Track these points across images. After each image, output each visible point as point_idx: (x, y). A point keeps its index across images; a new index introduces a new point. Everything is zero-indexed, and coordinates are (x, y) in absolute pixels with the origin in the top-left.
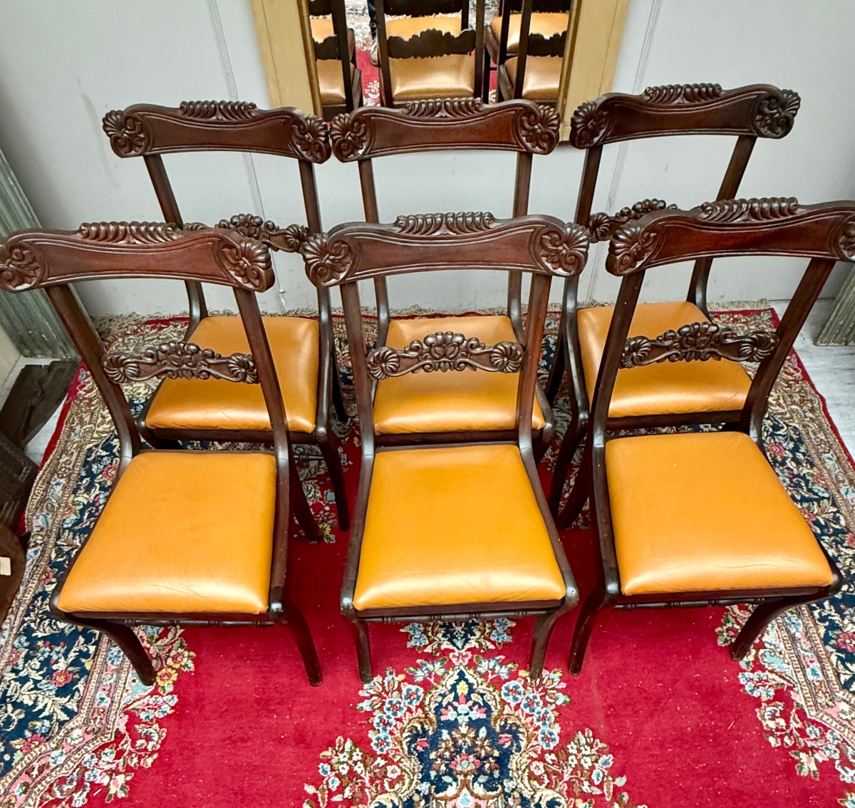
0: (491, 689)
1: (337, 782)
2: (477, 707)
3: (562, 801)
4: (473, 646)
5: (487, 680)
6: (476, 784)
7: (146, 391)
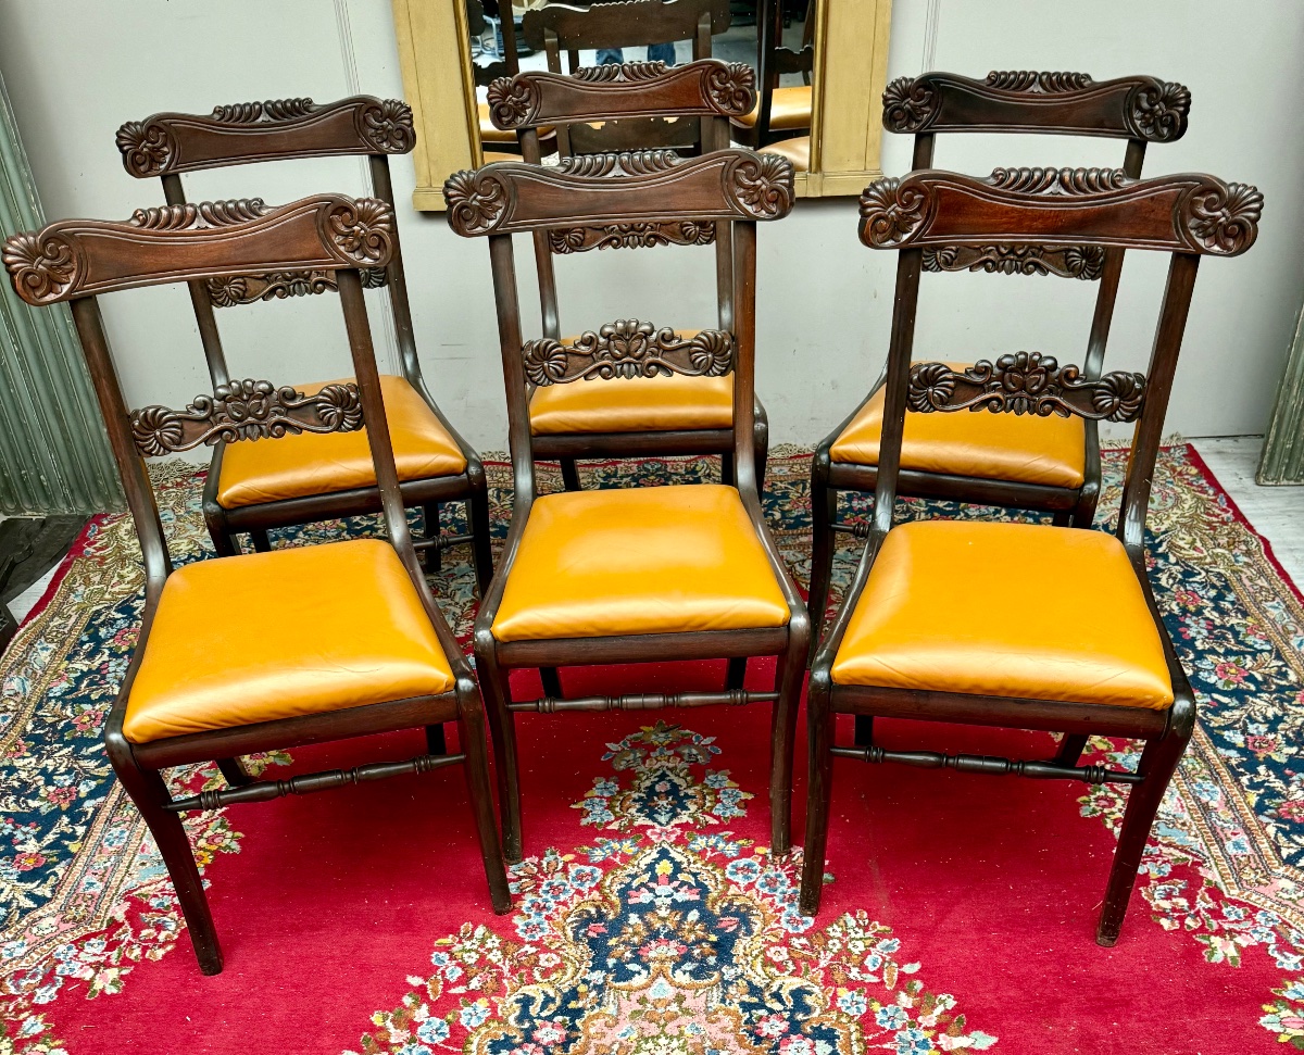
0: (710, 868)
1: (459, 972)
2: (685, 888)
3: (816, 990)
4: (684, 821)
5: (703, 858)
6: (678, 972)
7: (191, 546)
